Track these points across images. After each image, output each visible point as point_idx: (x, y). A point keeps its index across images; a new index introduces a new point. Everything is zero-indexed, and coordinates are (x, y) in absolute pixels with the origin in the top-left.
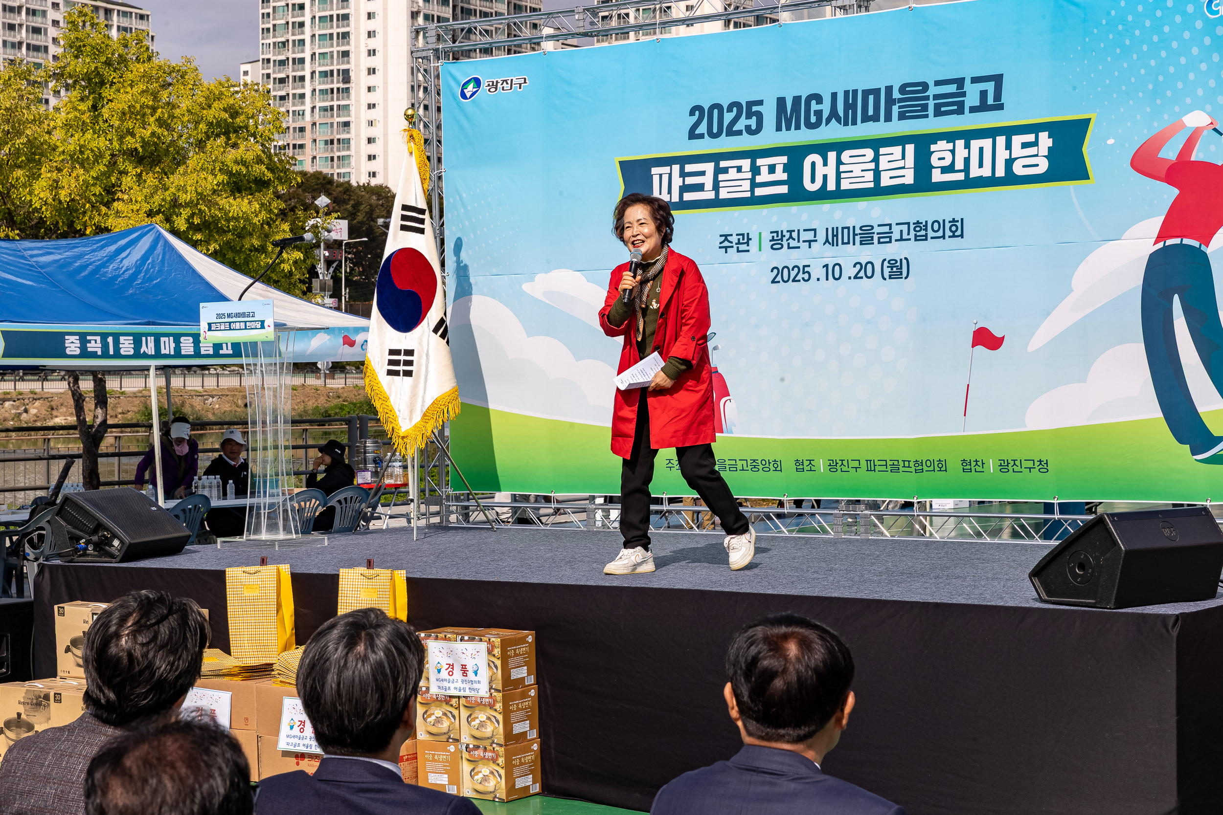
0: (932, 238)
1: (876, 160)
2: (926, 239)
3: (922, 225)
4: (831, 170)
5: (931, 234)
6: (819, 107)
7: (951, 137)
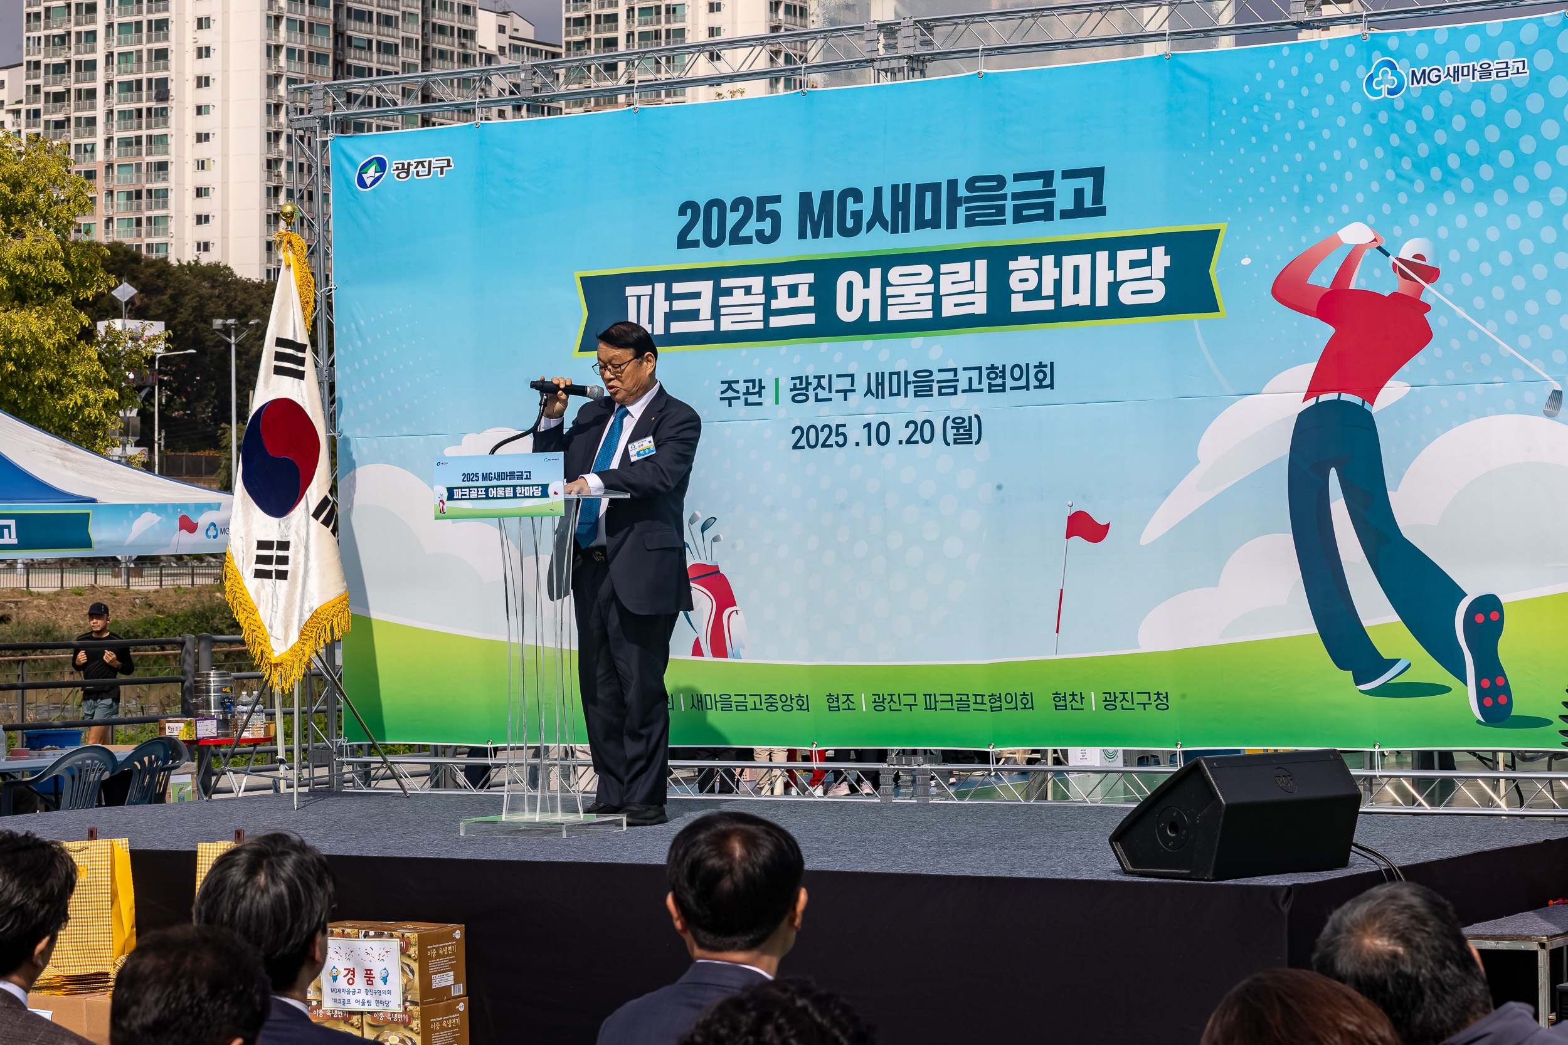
0: (1012, 388)
1: (935, 280)
2: (1004, 390)
3: (998, 371)
4: (874, 294)
5: (1010, 382)
6: (857, 207)
7: (1036, 251)
